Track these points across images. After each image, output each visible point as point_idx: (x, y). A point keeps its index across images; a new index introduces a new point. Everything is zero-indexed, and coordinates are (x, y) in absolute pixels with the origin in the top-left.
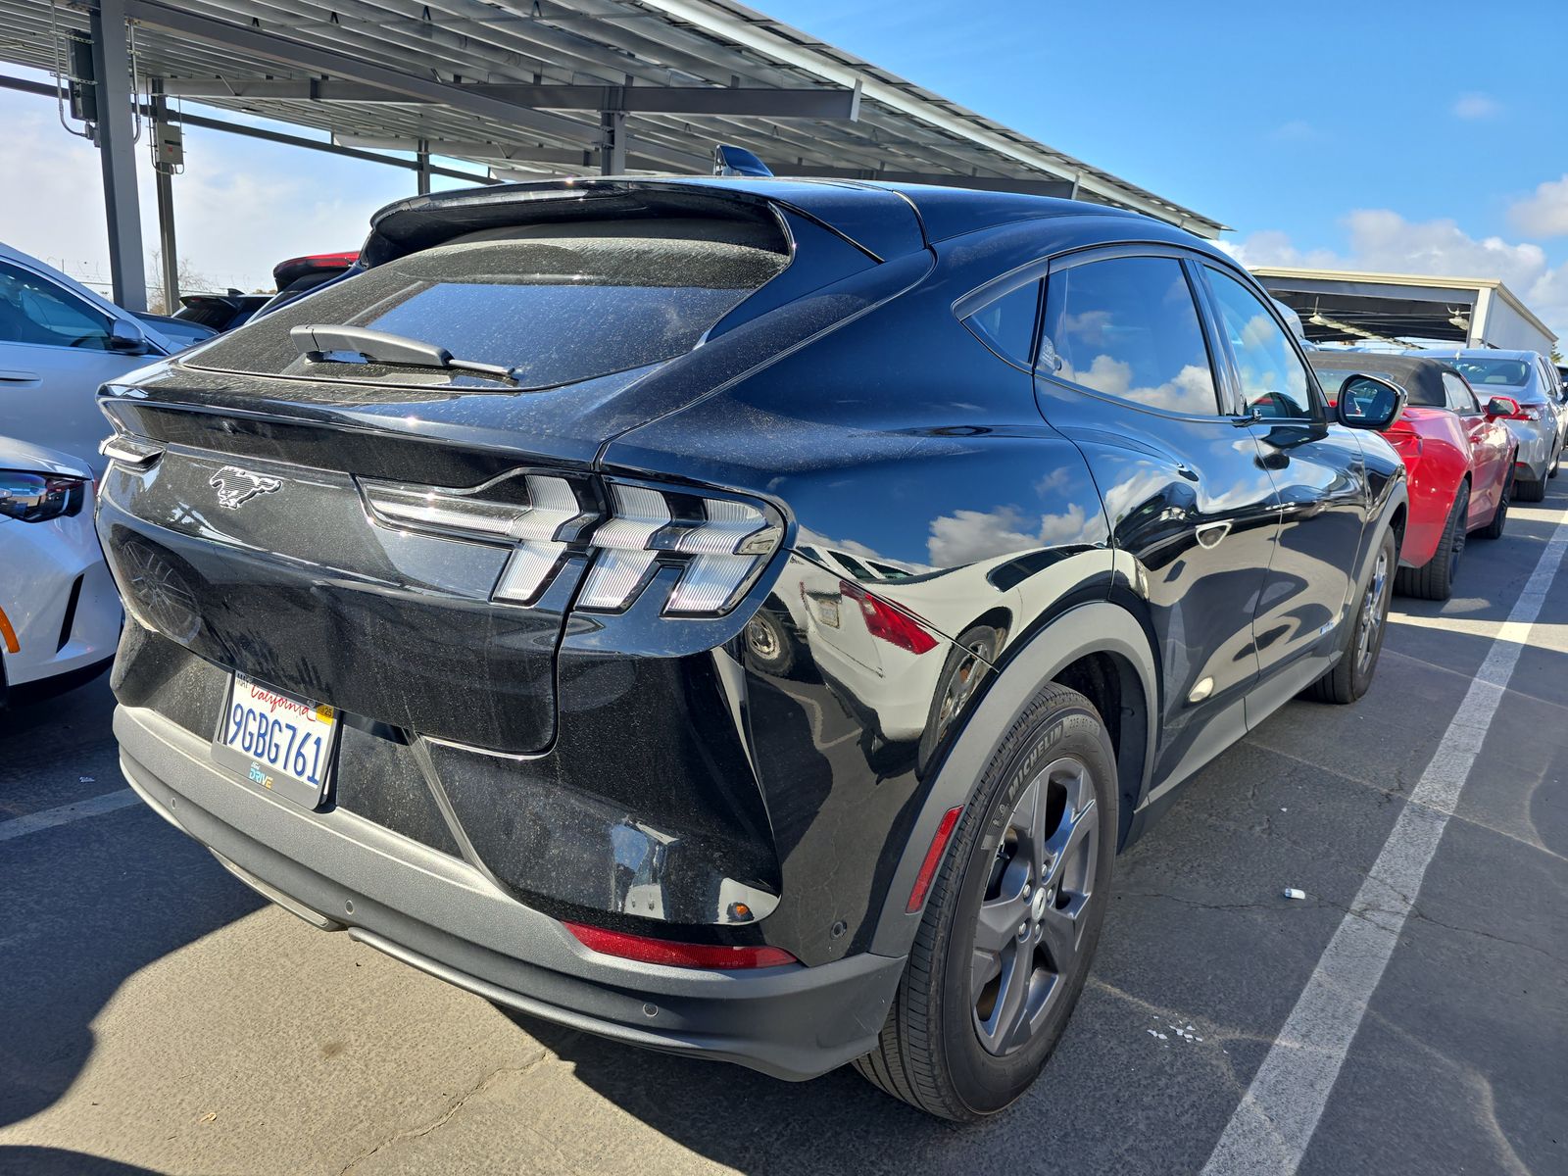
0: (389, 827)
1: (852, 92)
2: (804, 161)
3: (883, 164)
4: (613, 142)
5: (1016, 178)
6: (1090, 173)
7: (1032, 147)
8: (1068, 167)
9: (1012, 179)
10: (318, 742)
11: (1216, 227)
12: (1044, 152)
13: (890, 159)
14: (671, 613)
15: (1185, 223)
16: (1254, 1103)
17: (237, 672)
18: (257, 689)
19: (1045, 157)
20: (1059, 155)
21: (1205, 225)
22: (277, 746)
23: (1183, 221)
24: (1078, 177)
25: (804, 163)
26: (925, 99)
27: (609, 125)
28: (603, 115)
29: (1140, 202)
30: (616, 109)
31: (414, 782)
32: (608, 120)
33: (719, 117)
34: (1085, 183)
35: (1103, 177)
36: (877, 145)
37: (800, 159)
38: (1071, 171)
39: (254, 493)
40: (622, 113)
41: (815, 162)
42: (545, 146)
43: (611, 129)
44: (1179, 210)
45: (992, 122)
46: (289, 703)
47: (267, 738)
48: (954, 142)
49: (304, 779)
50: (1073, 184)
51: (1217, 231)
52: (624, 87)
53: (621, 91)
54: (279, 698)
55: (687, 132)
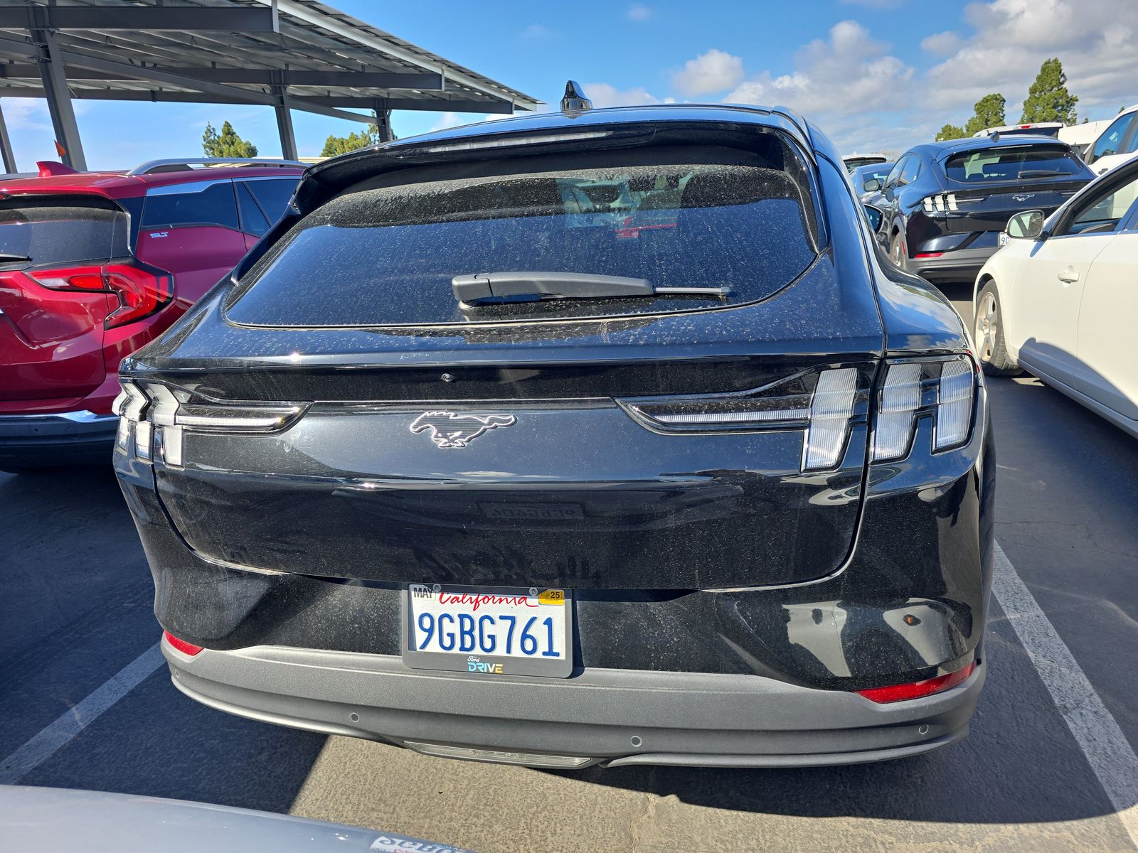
0: (656, 669)
1: (269, 9)
2: (217, 64)
3: (287, 65)
4: (48, 56)
5: (397, 72)
6: (449, 66)
7: (409, 49)
8: (435, 63)
9: (395, 74)
10: (549, 622)
11: (534, 102)
12: (417, 53)
13: (293, 60)
14: (938, 451)
15: (515, 101)
16: (1036, 656)
17: (412, 586)
18: (446, 596)
19: (419, 56)
20: (428, 54)
21: (527, 101)
22: (492, 637)
23: (514, 99)
24: (443, 70)
25: (218, 66)
26: (326, 14)
27: (40, 40)
28: (33, 32)
29: (485, 87)
30: (44, 27)
31: (677, 628)
32: (38, 36)
33: (142, 31)
34: (448, 74)
35: (460, 70)
36: (282, 50)
37: (213, 63)
38: (438, 67)
39: (485, 430)
40: (51, 30)
41: (230, 65)
42: (16, 63)
43: (44, 44)
44: (510, 91)
45: (379, 30)
46: (497, 598)
47: (476, 633)
48: (348, 47)
49: (538, 655)
50: (441, 75)
51: (534, 105)
52: (48, 7)
53: (46, 11)
54: (481, 597)
55: (109, 44)
